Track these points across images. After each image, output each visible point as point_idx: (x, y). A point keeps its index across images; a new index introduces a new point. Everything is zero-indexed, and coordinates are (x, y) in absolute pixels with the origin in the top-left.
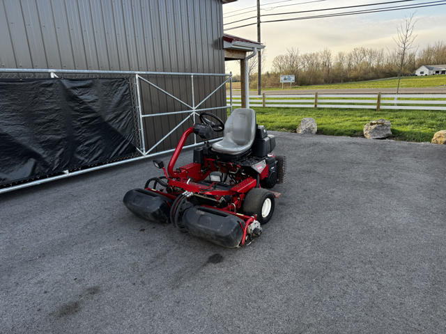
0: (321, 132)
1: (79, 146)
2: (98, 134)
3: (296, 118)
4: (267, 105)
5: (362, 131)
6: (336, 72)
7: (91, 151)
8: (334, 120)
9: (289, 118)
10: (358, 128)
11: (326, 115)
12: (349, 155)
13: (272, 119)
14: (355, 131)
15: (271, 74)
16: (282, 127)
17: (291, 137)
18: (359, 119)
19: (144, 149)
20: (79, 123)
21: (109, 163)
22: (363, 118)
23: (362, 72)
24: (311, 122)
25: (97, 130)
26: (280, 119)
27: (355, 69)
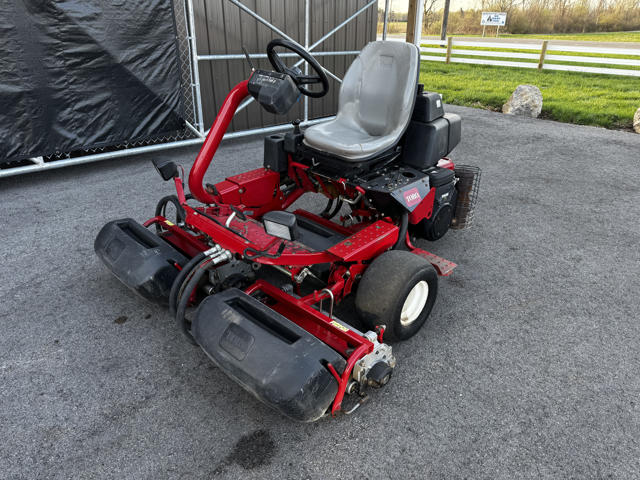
0: (547, 114)
1: (64, 109)
2: (103, 89)
3: (503, 85)
4: (453, 60)
5: (631, 119)
6: (577, 14)
7: (91, 121)
8: (574, 94)
9: (490, 84)
10: (622, 112)
11: (559, 84)
12: (609, 169)
13: (460, 84)
14: (616, 118)
15: (467, 13)
16: (477, 100)
17: (491, 120)
18: (621, 94)
19: (201, 124)
20: (60, 63)
21: (130, 147)
22: (630, 94)
23: (622, 15)
24: (532, 96)
25: (100, 80)
26: (475, 86)
27: (611, 10)
